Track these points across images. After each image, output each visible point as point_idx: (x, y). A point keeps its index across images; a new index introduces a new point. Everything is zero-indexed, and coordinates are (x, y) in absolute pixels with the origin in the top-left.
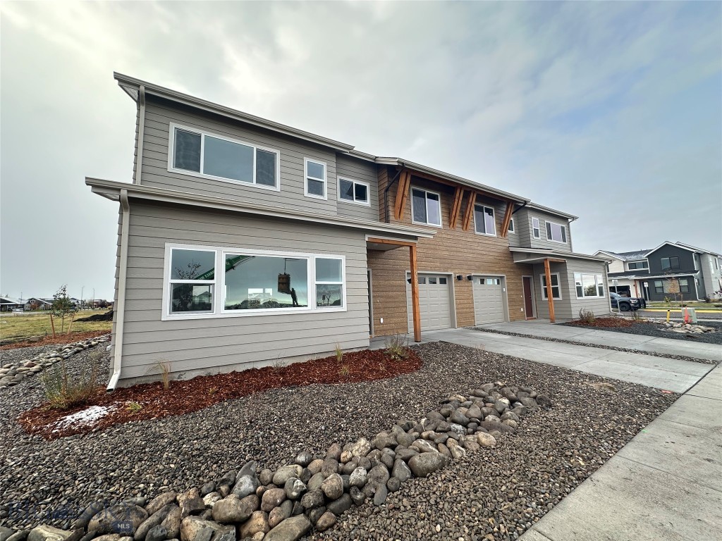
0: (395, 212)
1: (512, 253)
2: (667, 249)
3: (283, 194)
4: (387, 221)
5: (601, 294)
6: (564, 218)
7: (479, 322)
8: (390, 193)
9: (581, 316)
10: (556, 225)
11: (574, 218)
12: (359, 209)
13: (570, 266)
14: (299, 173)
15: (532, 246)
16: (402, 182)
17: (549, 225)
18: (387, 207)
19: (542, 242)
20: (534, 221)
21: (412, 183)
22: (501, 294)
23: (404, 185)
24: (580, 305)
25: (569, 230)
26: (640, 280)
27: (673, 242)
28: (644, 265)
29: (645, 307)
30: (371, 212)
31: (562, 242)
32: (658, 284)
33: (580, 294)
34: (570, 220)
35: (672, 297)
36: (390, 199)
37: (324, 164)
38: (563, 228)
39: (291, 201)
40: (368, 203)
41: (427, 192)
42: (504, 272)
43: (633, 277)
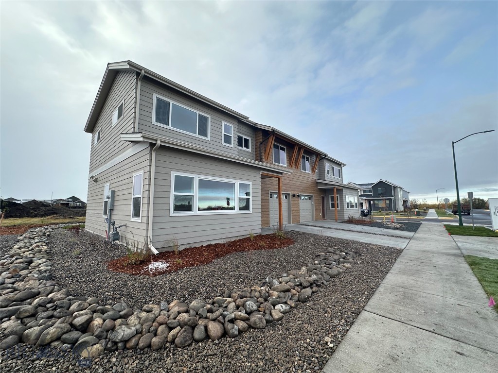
0: (265, 156)
1: (317, 182)
2: (381, 183)
3: (212, 142)
4: (261, 161)
5: (356, 207)
6: (339, 164)
7: (302, 221)
8: (263, 145)
9: (349, 218)
10: (336, 168)
11: (344, 165)
12: (245, 153)
13: (345, 191)
14: (219, 130)
15: (326, 179)
16: (270, 140)
17: (333, 168)
18: (260, 153)
19: (330, 178)
20: (328, 166)
21: (275, 141)
22: (311, 205)
23: (272, 142)
24: (349, 213)
25: (342, 171)
26: (368, 200)
27: (383, 180)
28: (370, 191)
29: (371, 215)
30: (251, 155)
31: (338, 178)
32: (376, 202)
33: (348, 207)
34: (342, 166)
35: (383, 209)
36: (263, 149)
37: (232, 126)
38: (339, 170)
39: (215, 147)
40: (250, 150)
41: (280, 146)
42: (313, 193)
43: (365, 198)
